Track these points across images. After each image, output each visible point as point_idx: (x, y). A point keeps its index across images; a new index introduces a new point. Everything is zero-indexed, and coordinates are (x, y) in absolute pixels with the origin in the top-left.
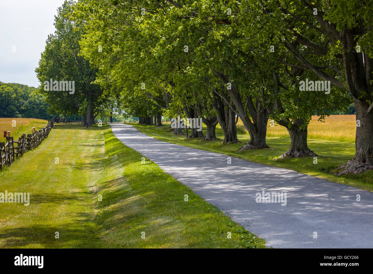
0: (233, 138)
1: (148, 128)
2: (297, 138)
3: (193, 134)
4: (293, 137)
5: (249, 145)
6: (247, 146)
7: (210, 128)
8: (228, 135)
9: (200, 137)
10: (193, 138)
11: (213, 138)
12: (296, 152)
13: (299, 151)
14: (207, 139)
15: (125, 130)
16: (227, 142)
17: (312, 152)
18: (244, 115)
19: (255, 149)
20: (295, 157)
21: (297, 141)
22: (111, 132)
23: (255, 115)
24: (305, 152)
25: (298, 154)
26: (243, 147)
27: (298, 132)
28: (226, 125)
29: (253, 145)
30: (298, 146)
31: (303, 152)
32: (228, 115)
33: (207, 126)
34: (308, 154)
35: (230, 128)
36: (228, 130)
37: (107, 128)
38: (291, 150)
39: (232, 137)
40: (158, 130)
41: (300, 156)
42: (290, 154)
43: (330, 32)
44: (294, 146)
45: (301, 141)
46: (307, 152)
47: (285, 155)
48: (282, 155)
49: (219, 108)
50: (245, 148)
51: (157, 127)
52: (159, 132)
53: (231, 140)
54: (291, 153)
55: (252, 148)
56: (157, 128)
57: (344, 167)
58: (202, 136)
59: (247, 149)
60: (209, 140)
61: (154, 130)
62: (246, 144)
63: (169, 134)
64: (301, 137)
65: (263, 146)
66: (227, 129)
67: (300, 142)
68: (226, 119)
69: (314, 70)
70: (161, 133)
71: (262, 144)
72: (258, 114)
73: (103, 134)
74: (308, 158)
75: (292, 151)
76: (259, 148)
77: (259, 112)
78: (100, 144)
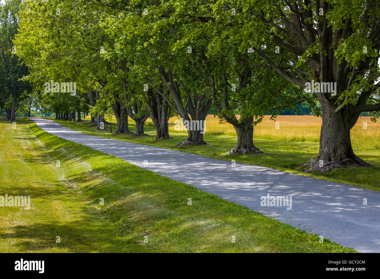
0: (165, 135)
1: (68, 123)
2: (244, 135)
3: (119, 130)
4: (240, 135)
5: (187, 142)
6: (186, 142)
7: (139, 124)
8: (161, 132)
9: (126, 132)
10: (119, 133)
11: (142, 134)
12: (242, 149)
13: (246, 148)
14: (136, 135)
15: (49, 124)
16: (159, 138)
17: (258, 149)
18: (184, 112)
19: (193, 145)
20: (242, 153)
21: (244, 139)
22: (37, 126)
23: (194, 113)
24: (251, 149)
25: (245, 151)
26: (182, 143)
27: (245, 130)
28: (159, 122)
29: (192, 141)
30: (245, 143)
31: (250, 149)
32: (161, 112)
33: (136, 122)
34: (254, 151)
35: (162, 124)
36: (161, 127)
37: (31, 123)
38: (237, 146)
39: (165, 133)
40: (79, 125)
41: (247, 153)
42: (237, 151)
43: (296, 34)
44: (240, 143)
45: (248, 138)
46: (253, 149)
47: (232, 152)
48: (229, 152)
49: (152, 106)
50: (184, 144)
51: (76, 122)
52: (80, 127)
53: (164, 136)
54: (238, 149)
55: (190, 144)
56: (78, 123)
57: (308, 164)
58: (127, 131)
59: (186, 144)
60: (138, 136)
61: (75, 125)
62: (184, 140)
63: (91, 129)
64: (247, 135)
65: (201, 142)
66: (160, 125)
67: (246, 139)
68: (159, 116)
69: (278, 70)
70: (83, 128)
71: (200, 140)
72: (197, 112)
73: (29, 128)
74: (254, 155)
75: (239, 148)
76: (197, 145)
77: (198, 110)
78: (31, 137)
